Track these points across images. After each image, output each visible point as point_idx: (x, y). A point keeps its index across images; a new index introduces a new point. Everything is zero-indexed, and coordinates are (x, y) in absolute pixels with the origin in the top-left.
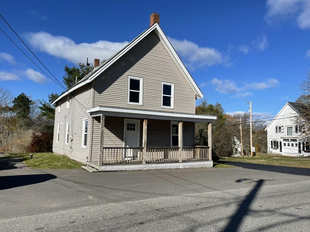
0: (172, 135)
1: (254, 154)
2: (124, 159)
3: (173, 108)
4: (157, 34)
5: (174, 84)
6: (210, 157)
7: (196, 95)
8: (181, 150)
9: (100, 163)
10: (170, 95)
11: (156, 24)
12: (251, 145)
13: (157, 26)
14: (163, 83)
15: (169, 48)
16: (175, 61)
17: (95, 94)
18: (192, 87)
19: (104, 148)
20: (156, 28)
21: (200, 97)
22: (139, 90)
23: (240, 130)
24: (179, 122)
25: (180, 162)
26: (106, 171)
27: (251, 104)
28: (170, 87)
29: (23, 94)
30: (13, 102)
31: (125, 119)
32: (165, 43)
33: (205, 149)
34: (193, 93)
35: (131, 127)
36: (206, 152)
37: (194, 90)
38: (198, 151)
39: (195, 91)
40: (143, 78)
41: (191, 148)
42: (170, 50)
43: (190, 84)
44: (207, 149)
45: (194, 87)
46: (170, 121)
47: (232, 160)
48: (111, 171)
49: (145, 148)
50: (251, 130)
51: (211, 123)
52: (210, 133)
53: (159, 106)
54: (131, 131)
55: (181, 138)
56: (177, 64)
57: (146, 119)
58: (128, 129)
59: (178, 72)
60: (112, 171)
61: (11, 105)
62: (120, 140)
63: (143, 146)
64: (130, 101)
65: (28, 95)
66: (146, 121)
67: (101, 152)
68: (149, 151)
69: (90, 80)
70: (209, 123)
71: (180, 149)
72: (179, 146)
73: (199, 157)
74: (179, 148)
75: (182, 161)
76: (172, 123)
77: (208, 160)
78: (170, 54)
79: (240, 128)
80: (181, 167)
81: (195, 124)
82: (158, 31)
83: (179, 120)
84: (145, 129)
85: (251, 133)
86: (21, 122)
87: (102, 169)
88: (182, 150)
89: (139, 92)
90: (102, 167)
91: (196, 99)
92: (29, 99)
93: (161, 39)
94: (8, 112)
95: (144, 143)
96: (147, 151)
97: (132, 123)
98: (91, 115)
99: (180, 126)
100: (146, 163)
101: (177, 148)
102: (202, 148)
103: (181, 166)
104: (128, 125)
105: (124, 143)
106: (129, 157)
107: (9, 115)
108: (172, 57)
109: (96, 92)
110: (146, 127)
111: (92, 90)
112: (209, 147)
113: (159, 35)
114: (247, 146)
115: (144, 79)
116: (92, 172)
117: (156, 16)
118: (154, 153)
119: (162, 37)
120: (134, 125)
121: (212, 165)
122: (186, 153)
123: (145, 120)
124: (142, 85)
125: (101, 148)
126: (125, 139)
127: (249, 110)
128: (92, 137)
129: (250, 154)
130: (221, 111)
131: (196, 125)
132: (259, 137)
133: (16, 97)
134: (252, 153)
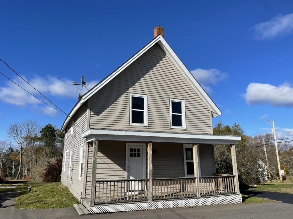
0: (185, 161)
1: (284, 178)
2: (127, 194)
3: (185, 128)
4: (162, 48)
5: (184, 101)
6: (237, 189)
7: (212, 112)
8: (199, 180)
9: (91, 202)
10: (181, 113)
11: (160, 36)
12: (279, 169)
13: (161, 38)
14: (171, 100)
15: (176, 61)
16: (184, 75)
17: (91, 115)
18: (206, 103)
19: (97, 182)
20: (160, 40)
21: (217, 114)
22: (143, 109)
23: (265, 151)
24: (194, 144)
25: (198, 197)
26: (99, 213)
27: (273, 123)
28: (180, 104)
29: (49, 124)
30: (41, 132)
31: (127, 143)
32: (172, 56)
33: (230, 179)
34: (209, 110)
35: (135, 153)
36: (232, 182)
37: (209, 106)
38: (221, 180)
39: (210, 108)
40: (147, 96)
41: (211, 178)
42: (177, 63)
43: (203, 99)
44: (232, 179)
45: (208, 103)
46: (183, 143)
47: (263, 189)
48: (106, 213)
49: (151, 180)
50: (277, 152)
51: (234, 145)
52: (234, 158)
53: (168, 127)
54: (135, 158)
55: (198, 164)
56: (186, 78)
57: (150, 142)
58: (131, 155)
59: (188, 87)
60: (108, 213)
61: (39, 135)
62: (122, 169)
63: (148, 178)
64: (133, 122)
65: (53, 125)
66: (151, 145)
67: (93, 188)
68: (156, 185)
69: (84, 99)
70: (231, 145)
71: (196, 180)
72: (196, 176)
73: (222, 189)
74: (196, 178)
75: (201, 196)
76: (185, 146)
77: (235, 193)
78: (177, 68)
79: (265, 149)
80: (200, 204)
81: (214, 146)
82: (162, 44)
83: (194, 142)
84: (149, 155)
85: (278, 155)
86: (47, 150)
87: (94, 210)
88: (200, 182)
89: (143, 112)
90: (94, 208)
91: (212, 116)
92: (55, 129)
93: (166, 52)
94: (37, 142)
95: (150, 174)
96: (153, 185)
97: (137, 147)
98: (86, 140)
99: (195, 150)
100: (153, 200)
101: (192, 179)
102: (225, 177)
103: (200, 202)
104: (131, 150)
105: (126, 173)
106: (136, 191)
107: (37, 144)
108: (180, 71)
109: (92, 113)
110: (151, 153)
111: (88, 111)
112: (235, 176)
113: (164, 48)
114: (273, 169)
115: (149, 96)
116: (81, 215)
117: (160, 29)
118: (163, 187)
119: (167, 50)
120: (139, 150)
121: (241, 201)
122: (206, 185)
123: (149, 144)
124: (147, 103)
125: (92, 182)
126: (128, 167)
127: (272, 130)
128: (87, 167)
129: (279, 178)
130: (240, 132)
131: (215, 148)
132: (285, 158)
133: (44, 127)
134: (281, 177)
